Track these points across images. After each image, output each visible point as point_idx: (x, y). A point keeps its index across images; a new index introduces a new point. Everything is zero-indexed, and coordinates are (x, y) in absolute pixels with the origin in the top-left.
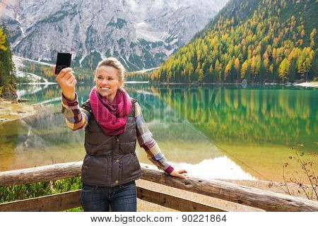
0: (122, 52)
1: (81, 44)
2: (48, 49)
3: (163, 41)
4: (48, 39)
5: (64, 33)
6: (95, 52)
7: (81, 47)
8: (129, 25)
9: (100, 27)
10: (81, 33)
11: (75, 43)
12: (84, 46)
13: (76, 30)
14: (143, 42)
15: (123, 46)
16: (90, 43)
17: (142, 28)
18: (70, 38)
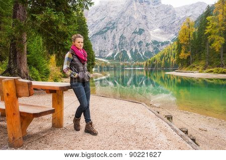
0: (140, 49)
1: (116, 46)
2: (98, 50)
3: (170, 41)
4: (98, 44)
5: (107, 40)
6: (124, 50)
7: (116, 48)
8: (146, 32)
9: (128, 35)
10: (116, 39)
11: (113, 46)
12: (118, 47)
13: (114, 38)
14: (155, 42)
15: (141, 46)
16: (121, 44)
17: (157, 33)
18: (110, 43)
